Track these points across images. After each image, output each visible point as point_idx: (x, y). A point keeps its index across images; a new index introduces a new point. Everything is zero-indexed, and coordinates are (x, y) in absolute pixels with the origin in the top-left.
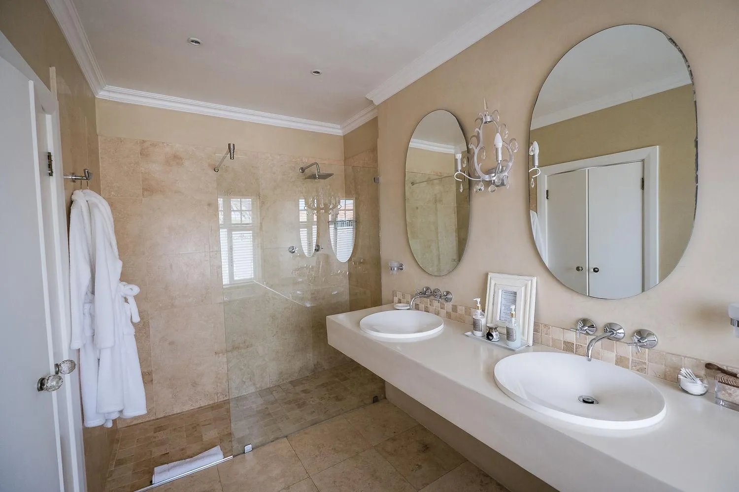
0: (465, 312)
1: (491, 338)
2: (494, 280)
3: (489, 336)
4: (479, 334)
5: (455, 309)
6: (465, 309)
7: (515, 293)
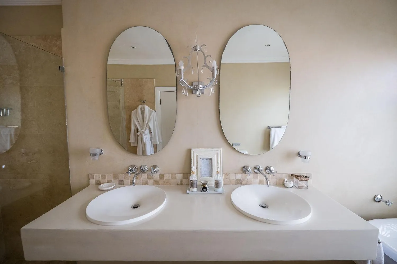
0: (172, 177)
1: (205, 190)
2: (195, 153)
3: (204, 189)
4: (195, 190)
5: (162, 177)
6: (171, 175)
7: (211, 159)
